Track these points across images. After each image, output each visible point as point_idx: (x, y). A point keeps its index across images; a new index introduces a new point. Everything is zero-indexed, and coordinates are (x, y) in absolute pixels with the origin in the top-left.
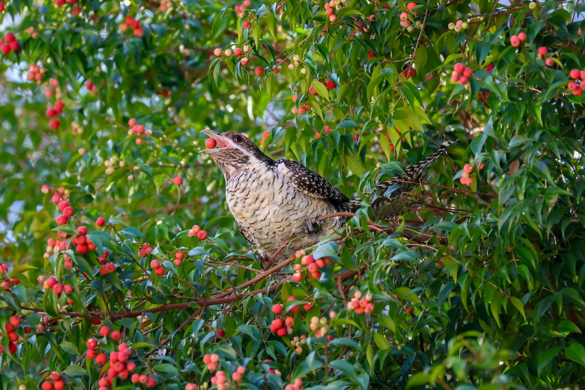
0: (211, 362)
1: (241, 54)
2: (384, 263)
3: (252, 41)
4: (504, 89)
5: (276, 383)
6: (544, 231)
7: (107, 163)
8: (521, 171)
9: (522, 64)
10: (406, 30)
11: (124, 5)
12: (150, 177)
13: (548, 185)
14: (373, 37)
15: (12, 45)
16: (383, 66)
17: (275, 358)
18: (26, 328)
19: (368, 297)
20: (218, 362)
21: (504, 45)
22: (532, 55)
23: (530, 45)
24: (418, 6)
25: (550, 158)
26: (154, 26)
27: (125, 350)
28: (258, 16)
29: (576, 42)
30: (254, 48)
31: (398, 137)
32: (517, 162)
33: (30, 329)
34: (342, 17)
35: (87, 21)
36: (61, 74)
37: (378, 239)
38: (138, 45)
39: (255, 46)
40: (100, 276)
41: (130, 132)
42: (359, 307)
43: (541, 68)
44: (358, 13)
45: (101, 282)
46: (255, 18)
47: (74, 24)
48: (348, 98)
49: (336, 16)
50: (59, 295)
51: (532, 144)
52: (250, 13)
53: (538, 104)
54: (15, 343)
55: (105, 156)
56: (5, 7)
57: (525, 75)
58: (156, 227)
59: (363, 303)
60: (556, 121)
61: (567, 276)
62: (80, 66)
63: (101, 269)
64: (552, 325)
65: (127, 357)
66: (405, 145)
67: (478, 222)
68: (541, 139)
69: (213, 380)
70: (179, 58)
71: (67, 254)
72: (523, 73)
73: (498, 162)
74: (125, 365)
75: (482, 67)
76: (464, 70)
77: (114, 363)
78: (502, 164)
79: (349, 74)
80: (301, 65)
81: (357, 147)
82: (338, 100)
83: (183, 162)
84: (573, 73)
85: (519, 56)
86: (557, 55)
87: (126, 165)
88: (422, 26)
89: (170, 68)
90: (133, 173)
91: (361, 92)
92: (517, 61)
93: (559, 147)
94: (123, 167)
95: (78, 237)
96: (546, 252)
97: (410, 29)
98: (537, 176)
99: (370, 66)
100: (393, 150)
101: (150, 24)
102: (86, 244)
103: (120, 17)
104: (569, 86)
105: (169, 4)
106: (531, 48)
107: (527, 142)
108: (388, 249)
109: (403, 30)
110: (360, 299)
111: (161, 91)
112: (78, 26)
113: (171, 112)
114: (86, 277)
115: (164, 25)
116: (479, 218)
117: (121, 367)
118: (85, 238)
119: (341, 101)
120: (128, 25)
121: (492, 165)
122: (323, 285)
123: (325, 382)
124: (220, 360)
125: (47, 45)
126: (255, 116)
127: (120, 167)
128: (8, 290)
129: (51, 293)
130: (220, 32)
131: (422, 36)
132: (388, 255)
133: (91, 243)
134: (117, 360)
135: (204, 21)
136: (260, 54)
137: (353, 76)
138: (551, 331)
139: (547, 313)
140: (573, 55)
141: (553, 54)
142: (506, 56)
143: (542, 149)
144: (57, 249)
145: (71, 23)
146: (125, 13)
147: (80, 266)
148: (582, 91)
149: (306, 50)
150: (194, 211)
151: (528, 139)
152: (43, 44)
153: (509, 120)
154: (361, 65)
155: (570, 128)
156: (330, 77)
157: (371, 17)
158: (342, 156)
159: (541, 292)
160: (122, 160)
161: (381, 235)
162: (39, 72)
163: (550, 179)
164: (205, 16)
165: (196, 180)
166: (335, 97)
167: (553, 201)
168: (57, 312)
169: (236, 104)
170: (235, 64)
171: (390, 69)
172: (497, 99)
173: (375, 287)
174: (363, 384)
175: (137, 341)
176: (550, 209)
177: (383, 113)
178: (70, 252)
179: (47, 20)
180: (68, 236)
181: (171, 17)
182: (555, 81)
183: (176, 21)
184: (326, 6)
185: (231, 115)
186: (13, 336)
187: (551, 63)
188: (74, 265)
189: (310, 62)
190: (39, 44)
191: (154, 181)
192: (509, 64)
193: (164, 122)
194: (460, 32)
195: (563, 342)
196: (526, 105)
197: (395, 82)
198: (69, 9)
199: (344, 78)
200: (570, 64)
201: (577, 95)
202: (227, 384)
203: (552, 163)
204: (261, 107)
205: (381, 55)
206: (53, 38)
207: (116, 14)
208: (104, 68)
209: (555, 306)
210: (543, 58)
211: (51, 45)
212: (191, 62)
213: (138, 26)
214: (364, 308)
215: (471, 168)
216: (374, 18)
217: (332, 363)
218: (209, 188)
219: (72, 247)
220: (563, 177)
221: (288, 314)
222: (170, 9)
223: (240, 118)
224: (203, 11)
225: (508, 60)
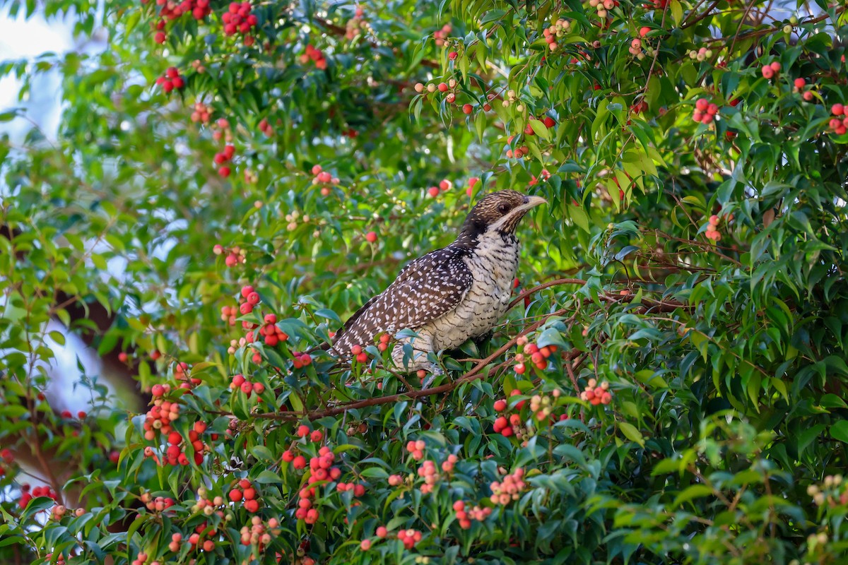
0: (416, 449)
1: (447, 90)
2: (622, 344)
3: (458, 74)
4: (755, 126)
5: (492, 473)
6: (803, 293)
7: (288, 218)
8: (776, 223)
9: (776, 98)
10: (636, 58)
11: (304, 33)
12: (339, 232)
13: (808, 238)
14: (598, 66)
15: (175, 82)
16: (610, 99)
17: (498, 453)
18: (212, 435)
19: (604, 385)
20: (424, 450)
21: (755, 76)
22: (788, 87)
23: (784, 75)
24: (653, 31)
25: (810, 207)
26: (339, 57)
27: (328, 455)
28: (466, 45)
29: (838, 71)
30: (462, 82)
31: (630, 182)
32: (772, 213)
33: (218, 435)
34: (564, 45)
35: (260, 51)
36: (232, 114)
37: (614, 313)
38: (320, 79)
39: (462, 80)
40: (294, 369)
41: (315, 182)
42: (594, 397)
43: (798, 103)
44: (583, 40)
45: (296, 377)
46: (463, 47)
47: (246, 56)
48: (569, 139)
49: (557, 43)
50: (249, 395)
51: (789, 192)
52: (456, 42)
53: (794, 145)
54: (201, 453)
55: (286, 210)
56: (166, 37)
57: (780, 110)
58: (346, 291)
59: (598, 392)
60: (816, 164)
61: (830, 342)
62: (253, 104)
63: (295, 362)
64: (813, 400)
65: (329, 463)
66: (636, 191)
67: (724, 280)
68: (799, 186)
69: (420, 471)
70: (367, 92)
71: (255, 347)
72: (778, 108)
73: (749, 213)
74: (328, 472)
75: (729, 102)
76: (707, 107)
77: (315, 471)
78: (754, 214)
79: (570, 110)
80: (517, 102)
81: (581, 195)
82: (557, 140)
83: (376, 215)
84: (835, 109)
85: (772, 89)
86: (817, 87)
87: (311, 220)
88: (655, 53)
89: (357, 104)
90: (319, 229)
91: (584, 132)
92: (770, 95)
93: (821, 195)
94: (308, 222)
95: (266, 326)
96: (805, 316)
97: (640, 57)
98: (796, 228)
99: (595, 99)
100: (622, 196)
101: (334, 54)
102: (275, 334)
103: (299, 46)
104: (831, 123)
105: (356, 31)
106: (786, 80)
107: (782, 188)
108: (625, 326)
109: (633, 58)
110: (595, 388)
111: (347, 131)
112: (250, 57)
113: (360, 155)
114: (278, 372)
115: (351, 55)
116: (725, 275)
117: (323, 474)
118: (275, 328)
119: (562, 142)
120: (309, 56)
121: (742, 216)
122: (550, 375)
123: (550, 471)
124: (427, 448)
125: (215, 80)
126: (456, 158)
127: (303, 222)
128: (189, 392)
129: (239, 392)
130: (416, 61)
131: (655, 65)
132: (626, 333)
133: (282, 333)
134: (319, 467)
135: (395, 50)
136: (469, 89)
137: (575, 112)
138: (813, 407)
139: (807, 385)
140: (835, 88)
141: (811, 86)
142: (757, 88)
143: (800, 196)
144: (242, 341)
145: (243, 54)
146: (306, 42)
147: (271, 360)
148: (846, 129)
149: (522, 84)
150: (387, 270)
151: (784, 185)
152: (211, 79)
153: (762, 164)
154: (584, 98)
155: (832, 171)
156: (548, 114)
157: (595, 43)
158: (563, 205)
159: (799, 362)
160: (305, 214)
161: (617, 308)
162: (206, 112)
163: (811, 231)
164: (397, 44)
165: (391, 234)
166: (554, 136)
167: (813, 257)
168: (247, 414)
169: (434, 145)
170: (439, 100)
171: (619, 104)
172: (746, 139)
173: (611, 373)
174: (594, 473)
175: (340, 443)
176: (811, 267)
177: (611, 154)
178: (258, 344)
179: (215, 51)
180: (255, 326)
181: (358, 45)
182: (815, 118)
183: (365, 49)
184: (545, 33)
185: (427, 157)
186: (198, 445)
187: (809, 96)
188: (263, 359)
189: (527, 98)
190: (206, 80)
191: (343, 237)
192: (760, 99)
193: (353, 169)
194: (703, 62)
195: (828, 419)
196: (781, 146)
197: (624, 119)
198: (240, 38)
199: (565, 115)
200: (831, 98)
201: (841, 134)
202: (437, 475)
203: (813, 213)
204: (462, 148)
205: (608, 87)
206: (222, 72)
207: (295, 42)
208: (280, 104)
209: (817, 377)
210: (801, 91)
211: (220, 80)
212: (381, 97)
213: (322, 57)
214: (601, 398)
215: (718, 220)
216: (599, 44)
217: (557, 449)
218: (405, 244)
219: (260, 338)
220: (826, 229)
221: (513, 411)
222: (357, 37)
223: (438, 161)
224: (395, 38)
225: (760, 93)
